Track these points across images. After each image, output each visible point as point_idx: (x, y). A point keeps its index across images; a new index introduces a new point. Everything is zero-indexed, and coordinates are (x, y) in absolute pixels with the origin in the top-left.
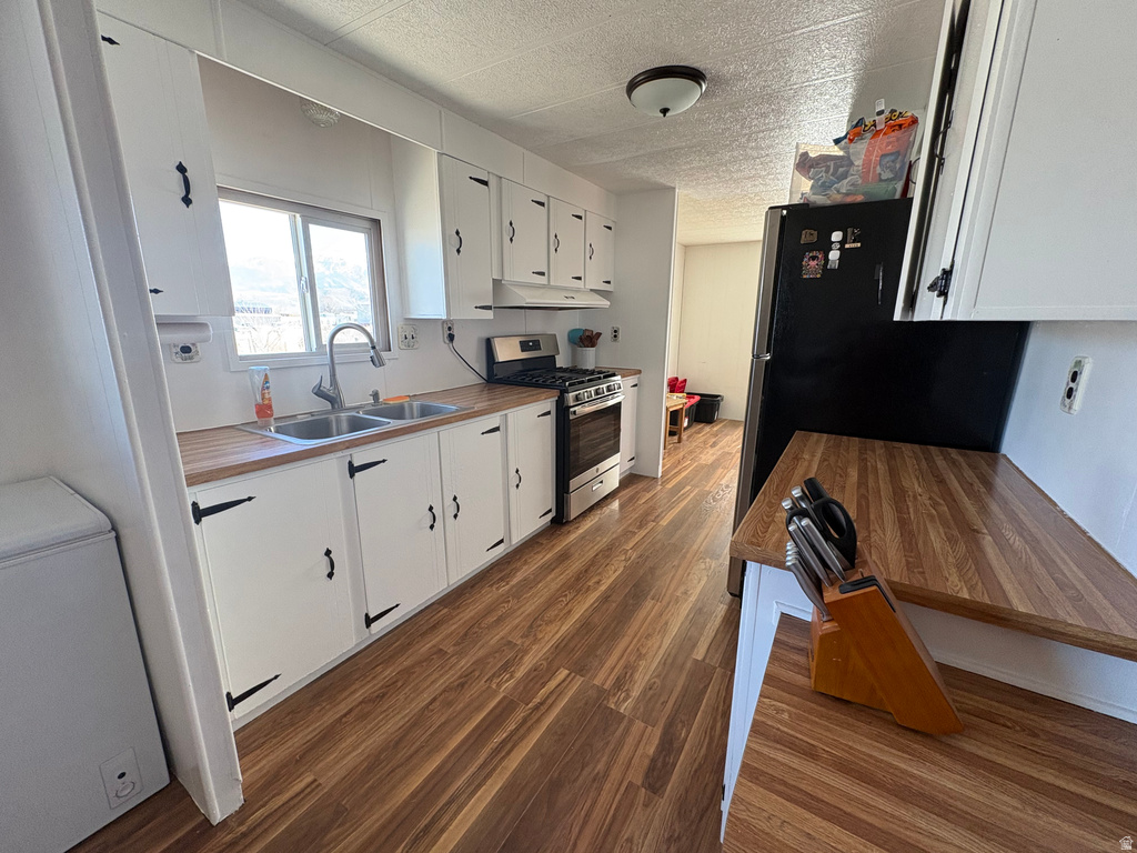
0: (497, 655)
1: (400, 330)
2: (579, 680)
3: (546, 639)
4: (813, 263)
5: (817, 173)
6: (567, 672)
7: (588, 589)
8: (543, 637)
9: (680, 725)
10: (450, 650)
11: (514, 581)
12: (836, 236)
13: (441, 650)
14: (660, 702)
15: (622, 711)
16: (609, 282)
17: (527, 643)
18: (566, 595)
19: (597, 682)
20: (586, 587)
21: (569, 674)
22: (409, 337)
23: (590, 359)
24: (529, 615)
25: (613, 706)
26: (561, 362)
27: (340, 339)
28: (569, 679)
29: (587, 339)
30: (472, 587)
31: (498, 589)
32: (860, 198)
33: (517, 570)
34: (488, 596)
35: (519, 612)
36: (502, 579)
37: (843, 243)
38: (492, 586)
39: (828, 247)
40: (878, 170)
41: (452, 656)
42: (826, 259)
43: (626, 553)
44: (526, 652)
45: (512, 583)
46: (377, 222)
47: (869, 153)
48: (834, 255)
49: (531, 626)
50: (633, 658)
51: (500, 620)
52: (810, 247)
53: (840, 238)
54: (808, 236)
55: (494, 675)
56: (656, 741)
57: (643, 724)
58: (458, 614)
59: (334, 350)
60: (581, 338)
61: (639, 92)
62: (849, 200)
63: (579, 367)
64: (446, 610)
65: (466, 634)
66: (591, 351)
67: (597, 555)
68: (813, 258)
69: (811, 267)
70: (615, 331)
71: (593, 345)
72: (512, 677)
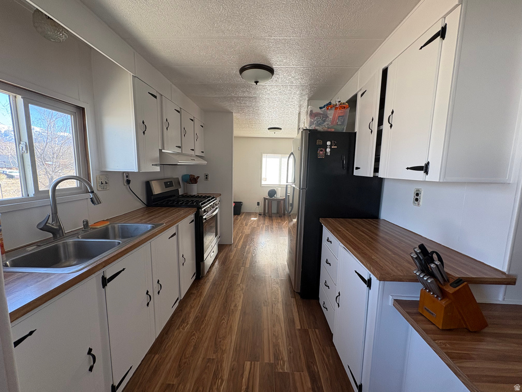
0: (206, 371)
1: (98, 179)
2: (258, 364)
3: (228, 348)
4: (321, 152)
5: (317, 119)
6: (249, 363)
7: (233, 312)
8: (226, 348)
9: (312, 365)
10: (175, 382)
11: (191, 321)
12: (329, 143)
13: (169, 384)
14: (298, 358)
15: (286, 371)
16: (203, 152)
17: (219, 356)
18: (224, 319)
19: (266, 361)
20: (231, 310)
21: (251, 362)
22: (104, 183)
23: (195, 190)
24: (210, 338)
25: (281, 371)
26: (181, 192)
27: (61, 186)
28: (253, 366)
29: (193, 180)
30: (166, 333)
31: (183, 329)
32: (333, 130)
33: (189, 313)
34: (180, 335)
35: (204, 339)
36: (183, 322)
37: (331, 146)
38: (178, 328)
39: (326, 147)
40: (337, 121)
41: (179, 384)
42: (326, 152)
43: (240, 286)
44: (222, 361)
45: (190, 322)
46: (83, 109)
47: (335, 114)
48: (328, 150)
49: (216, 344)
50: (274, 341)
51: (196, 348)
52: (320, 146)
53: (330, 144)
54: (319, 142)
55: (211, 385)
56: (308, 379)
57: (298, 373)
58: (167, 355)
59: (57, 193)
60: (190, 180)
61: (246, 72)
62: (329, 130)
63: (189, 194)
64: (157, 356)
65: (179, 366)
66: (195, 186)
67: (226, 291)
68: (321, 151)
69: (321, 153)
70: (206, 176)
71: (196, 182)
72: (222, 381)
